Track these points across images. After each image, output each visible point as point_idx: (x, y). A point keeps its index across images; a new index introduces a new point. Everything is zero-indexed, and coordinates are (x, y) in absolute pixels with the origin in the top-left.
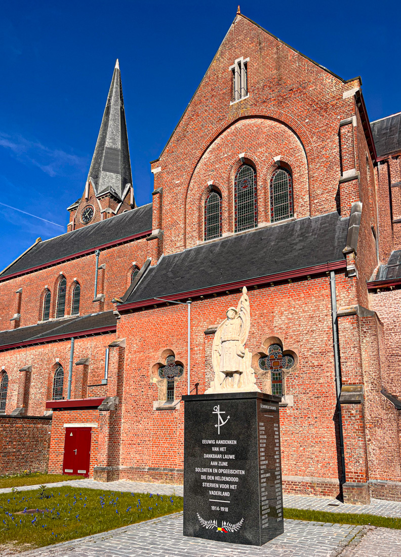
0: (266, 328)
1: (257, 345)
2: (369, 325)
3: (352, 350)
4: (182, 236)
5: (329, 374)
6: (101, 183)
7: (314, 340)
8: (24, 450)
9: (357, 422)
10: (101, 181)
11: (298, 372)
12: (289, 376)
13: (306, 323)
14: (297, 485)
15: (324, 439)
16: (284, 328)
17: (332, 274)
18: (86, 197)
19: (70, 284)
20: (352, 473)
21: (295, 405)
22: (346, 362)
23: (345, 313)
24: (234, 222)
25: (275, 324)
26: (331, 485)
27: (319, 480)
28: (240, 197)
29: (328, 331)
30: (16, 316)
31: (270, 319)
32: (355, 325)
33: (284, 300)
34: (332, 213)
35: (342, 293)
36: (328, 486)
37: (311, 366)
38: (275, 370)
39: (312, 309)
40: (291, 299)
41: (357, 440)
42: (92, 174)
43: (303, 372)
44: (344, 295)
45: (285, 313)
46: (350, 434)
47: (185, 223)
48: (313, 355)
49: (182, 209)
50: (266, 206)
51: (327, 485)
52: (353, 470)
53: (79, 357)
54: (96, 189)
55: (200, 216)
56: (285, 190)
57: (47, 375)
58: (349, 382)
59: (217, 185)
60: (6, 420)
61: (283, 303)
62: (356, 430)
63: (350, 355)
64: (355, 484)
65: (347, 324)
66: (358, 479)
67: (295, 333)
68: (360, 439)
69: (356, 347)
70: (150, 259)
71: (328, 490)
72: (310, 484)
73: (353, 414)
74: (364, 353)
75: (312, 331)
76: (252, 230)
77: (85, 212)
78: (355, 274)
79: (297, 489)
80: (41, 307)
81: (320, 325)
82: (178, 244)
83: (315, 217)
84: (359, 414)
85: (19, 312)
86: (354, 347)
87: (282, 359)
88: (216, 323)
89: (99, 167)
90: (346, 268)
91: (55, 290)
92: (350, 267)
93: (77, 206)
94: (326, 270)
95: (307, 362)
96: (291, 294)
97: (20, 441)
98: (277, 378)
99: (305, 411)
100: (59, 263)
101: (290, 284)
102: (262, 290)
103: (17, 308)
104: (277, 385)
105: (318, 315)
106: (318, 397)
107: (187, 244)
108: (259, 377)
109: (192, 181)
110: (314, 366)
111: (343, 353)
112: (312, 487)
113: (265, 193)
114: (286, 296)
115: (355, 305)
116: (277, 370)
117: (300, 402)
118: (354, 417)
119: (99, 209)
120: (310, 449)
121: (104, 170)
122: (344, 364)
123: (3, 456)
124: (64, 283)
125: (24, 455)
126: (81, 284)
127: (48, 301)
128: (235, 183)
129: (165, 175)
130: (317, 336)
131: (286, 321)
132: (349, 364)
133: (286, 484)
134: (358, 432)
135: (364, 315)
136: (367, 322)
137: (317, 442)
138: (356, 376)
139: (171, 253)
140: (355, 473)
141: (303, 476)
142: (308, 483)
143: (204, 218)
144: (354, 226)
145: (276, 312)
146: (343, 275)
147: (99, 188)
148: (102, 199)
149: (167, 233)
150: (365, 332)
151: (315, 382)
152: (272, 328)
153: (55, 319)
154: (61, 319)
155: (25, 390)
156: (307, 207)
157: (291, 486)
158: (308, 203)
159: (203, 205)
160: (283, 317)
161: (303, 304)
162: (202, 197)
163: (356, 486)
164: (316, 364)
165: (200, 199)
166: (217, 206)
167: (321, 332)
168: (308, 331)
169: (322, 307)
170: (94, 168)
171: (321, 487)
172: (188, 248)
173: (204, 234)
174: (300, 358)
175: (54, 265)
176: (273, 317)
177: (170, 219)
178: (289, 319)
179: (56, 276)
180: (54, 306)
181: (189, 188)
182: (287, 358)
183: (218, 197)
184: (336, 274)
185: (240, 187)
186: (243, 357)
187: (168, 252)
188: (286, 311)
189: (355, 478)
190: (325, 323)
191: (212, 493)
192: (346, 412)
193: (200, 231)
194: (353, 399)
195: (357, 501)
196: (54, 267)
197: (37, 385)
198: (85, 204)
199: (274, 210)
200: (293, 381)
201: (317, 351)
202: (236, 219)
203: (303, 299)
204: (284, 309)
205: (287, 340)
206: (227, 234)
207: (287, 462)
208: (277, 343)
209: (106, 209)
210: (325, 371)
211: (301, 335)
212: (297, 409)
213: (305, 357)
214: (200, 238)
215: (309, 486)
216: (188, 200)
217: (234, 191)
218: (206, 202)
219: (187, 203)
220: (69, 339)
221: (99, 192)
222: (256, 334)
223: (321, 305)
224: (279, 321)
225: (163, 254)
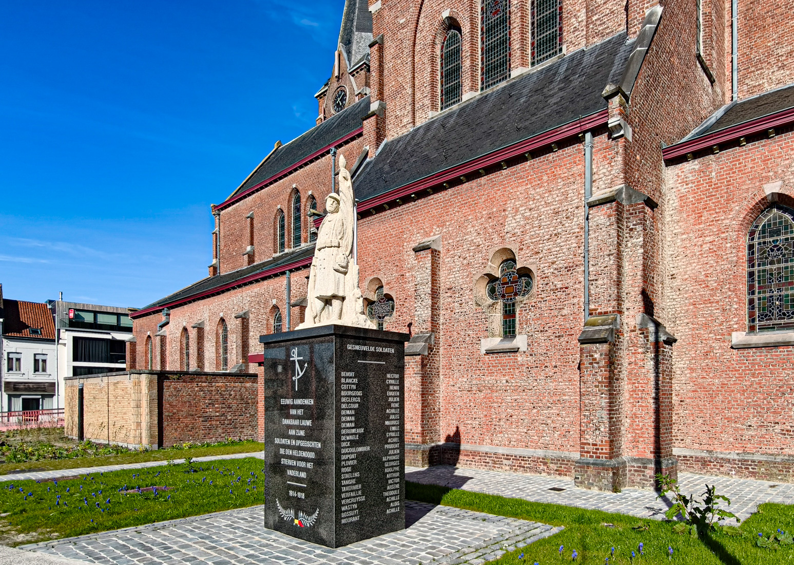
0: (495, 236)
1: (483, 263)
2: (637, 216)
3: (606, 259)
4: (409, 108)
5: (576, 300)
6: (355, 51)
7: (558, 249)
8: (230, 413)
9: (601, 371)
10: (354, 47)
11: (535, 300)
12: (523, 307)
13: (548, 223)
14: (526, 461)
15: (564, 398)
16: (518, 234)
17: (588, 136)
18: (336, 74)
19: (305, 200)
20: (589, 444)
21: (529, 349)
22: (596, 280)
23: (598, 200)
24: (479, 74)
25: (507, 228)
26: (569, 461)
27: (554, 455)
28: (489, 31)
29: (578, 232)
30: (249, 248)
31: (501, 222)
32: (613, 219)
33: (520, 189)
34: (618, 34)
35: (601, 168)
36: (566, 462)
37: (553, 290)
38: (508, 299)
39: (557, 199)
40: (529, 186)
41: (598, 398)
42: (343, 38)
43: (540, 299)
44: (605, 171)
45: (521, 209)
46: (590, 389)
47: (414, 86)
48: (556, 272)
49: (410, 64)
50: (523, 39)
51: (564, 461)
52: (591, 441)
53: (296, 297)
54: (349, 60)
55: (433, 72)
56: (553, 7)
57: (265, 322)
58: (599, 311)
59: (455, 16)
60: (202, 378)
61: (518, 193)
62: (599, 382)
63: (602, 268)
64: (591, 460)
65: (602, 217)
66: (596, 453)
67: (533, 240)
68: (603, 395)
69: (612, 254)
70: (368, 148)
71: (565, 468)
72: (543, 459)
73: (595, 359)
74: (627, 264)
75: (556, 235)
76: (503, 84)
77: (336, 98)
78: (622, 132)
79: (525, 466)
80: (275, 234)
81: (567, 225)
82: (405, 121)
83: (593, 46)
84: (604, 359)
85: (252, 244)
86: (609, 255)
87: (517, 282)
88: (432, 234)
89: (352, 26)
90: (607, 124)
91: (289, 210)
92: (613, 121)
93: (326, 91)
94: (578, 130)
95: (547, 284)
96: (530, 177)
97: (224, 404)
98: (510, 310)
99: (542, 358)
100: (291, 173)
101: (529, 162)
102: (491, 176)
103: (249, 238)
104: (510, 321)
105: (566, 208)
106: (559, 336)
107: (417, 120)
108: (484, 311)
109: (422, 15)
110: (557, 289)
111: (593, 265)
112: (545, 464)
113: (522, 17)
114: (523, 182)
115: (620, 185)
116: (511, 299)
117: (536, 344)
118: (598, 363)
119: (354, 90)
120: (545, 412)
121: (358, 30)
122: (593, 283)
123: (203, 421)
124: (298, 200)
125: (231, 420)
126: (317, 199)
127: (282, 227)
128: (482, 9)
129: (386, 13)
130: (563, 242)
131: (522, 223)
132: (600, 282)
133: (513, 459)
134: (602, 386)
135: (631, 201)
136: (636, 213)
137: (555, 402)
138: (609, 301)
139: (396, 136)
140: (594, 445)
141: (535, 448)
142: (540, 458)
143: (439, 74)
144: (638, 49)
145: (509, 209)
146: (604, 137)
147: (353, 59)
148: (356, 75)
149: (390, 106)
150: (631, 230)
151: (556, 314)
152: (504, 234)
153: (292, 249)
154: (297, 249)
155: (243, 342)
156: (583, 30)
157: (519, 462)
158: (584, 23)
159: (438, 52)
160: (518, 217)
161: (545, 193)
162: (436, 40)
163: (593, 464)
164: (559, 286)
165: (433, 44)
166: (458, 51)
167: (568, 236)
168: (551, 235)
169: (572, 195)
170: (345, 29)
171: (555, 464)
172: (418, 124)
173: (440, 101)
174: (539, 278)
175: (286, 176)
176: (505, 217)
177: (393, 83)
178: (527, 218)
179: (289, 191)
180: (289, 232)
181: (419, 28)
182: (524, 280)
183: (459, 35)
184: (594, 135)
185: (489, 12)
186: (345, 273)
187: (393, 133)
188: (522, 206)
189: (593, 453)
190: (575, 219)
191: (290, 473)
192: (587, 356)
193: (433, 97)
194: (597, 336)
195: (592, 484)
196: (286, 178)
197: (256, 335)
198: (335, 85)
199: (536, 45)
200: (527, 314)
201: (561, 266)
202: (482, 69)
203: (546, 184)
204: (520, 202)
205: (523, 253)
206: (468, 96)
207: (516, 430)
208: (509, 259)
209: (362, 88)
210: (570, 296)
211: (541, 242)
212: (531, 355)
213: (544, 276)
214: (434, 107)
215: (541, 462)
216: (418, 48)
217: (479, 22)
218: (442, 47)
219: (416, 53)
220: (283, 273)
221: (352, 65)
222: (483, 245)
223: (571, 191)
224: (511, 224)
225: (386, 139)
